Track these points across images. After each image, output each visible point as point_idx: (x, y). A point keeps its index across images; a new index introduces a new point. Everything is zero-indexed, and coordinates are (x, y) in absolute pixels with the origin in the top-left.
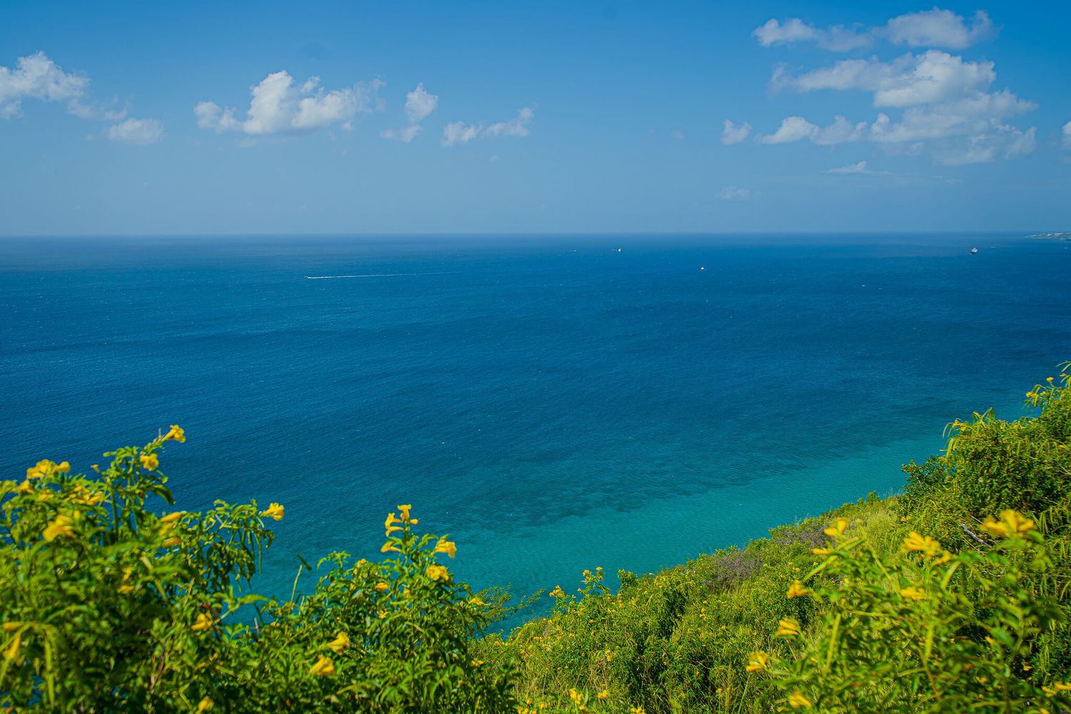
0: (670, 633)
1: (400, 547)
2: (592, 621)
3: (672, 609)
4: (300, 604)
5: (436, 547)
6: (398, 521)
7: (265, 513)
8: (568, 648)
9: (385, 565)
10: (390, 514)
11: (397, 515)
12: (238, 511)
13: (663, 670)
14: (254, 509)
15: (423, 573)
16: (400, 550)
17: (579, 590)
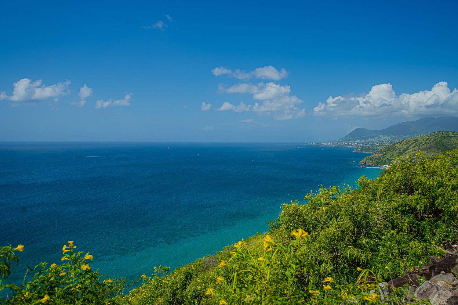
0: (186, 288)
1: (68, 258)
2: (157, 286)
3: (187, 279)
4: (27, 285)
5: (85, 258)
6: (68, 248)
7: (16, 249)
8: (148, 297)
9: (63, 266)
10: (64, 245)
11: (68, 246)
12: (3, 249)
13: (184, 303)
14: (10, 248)
15: (79, 268)
16: (69, 259)
17: (152, 274)
